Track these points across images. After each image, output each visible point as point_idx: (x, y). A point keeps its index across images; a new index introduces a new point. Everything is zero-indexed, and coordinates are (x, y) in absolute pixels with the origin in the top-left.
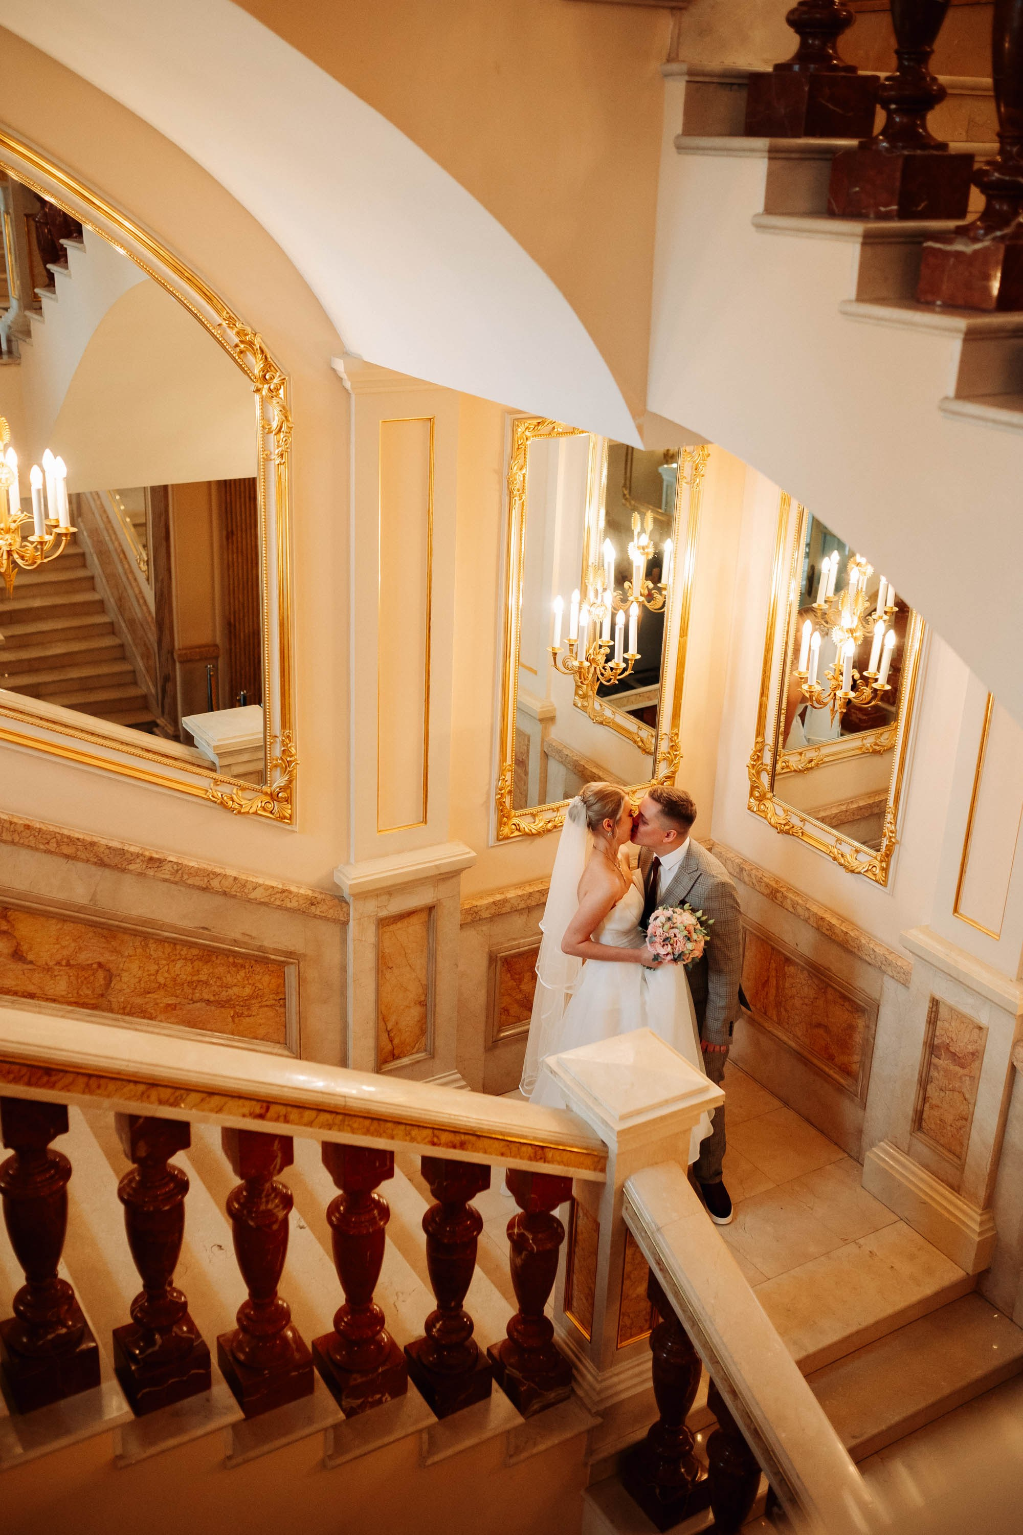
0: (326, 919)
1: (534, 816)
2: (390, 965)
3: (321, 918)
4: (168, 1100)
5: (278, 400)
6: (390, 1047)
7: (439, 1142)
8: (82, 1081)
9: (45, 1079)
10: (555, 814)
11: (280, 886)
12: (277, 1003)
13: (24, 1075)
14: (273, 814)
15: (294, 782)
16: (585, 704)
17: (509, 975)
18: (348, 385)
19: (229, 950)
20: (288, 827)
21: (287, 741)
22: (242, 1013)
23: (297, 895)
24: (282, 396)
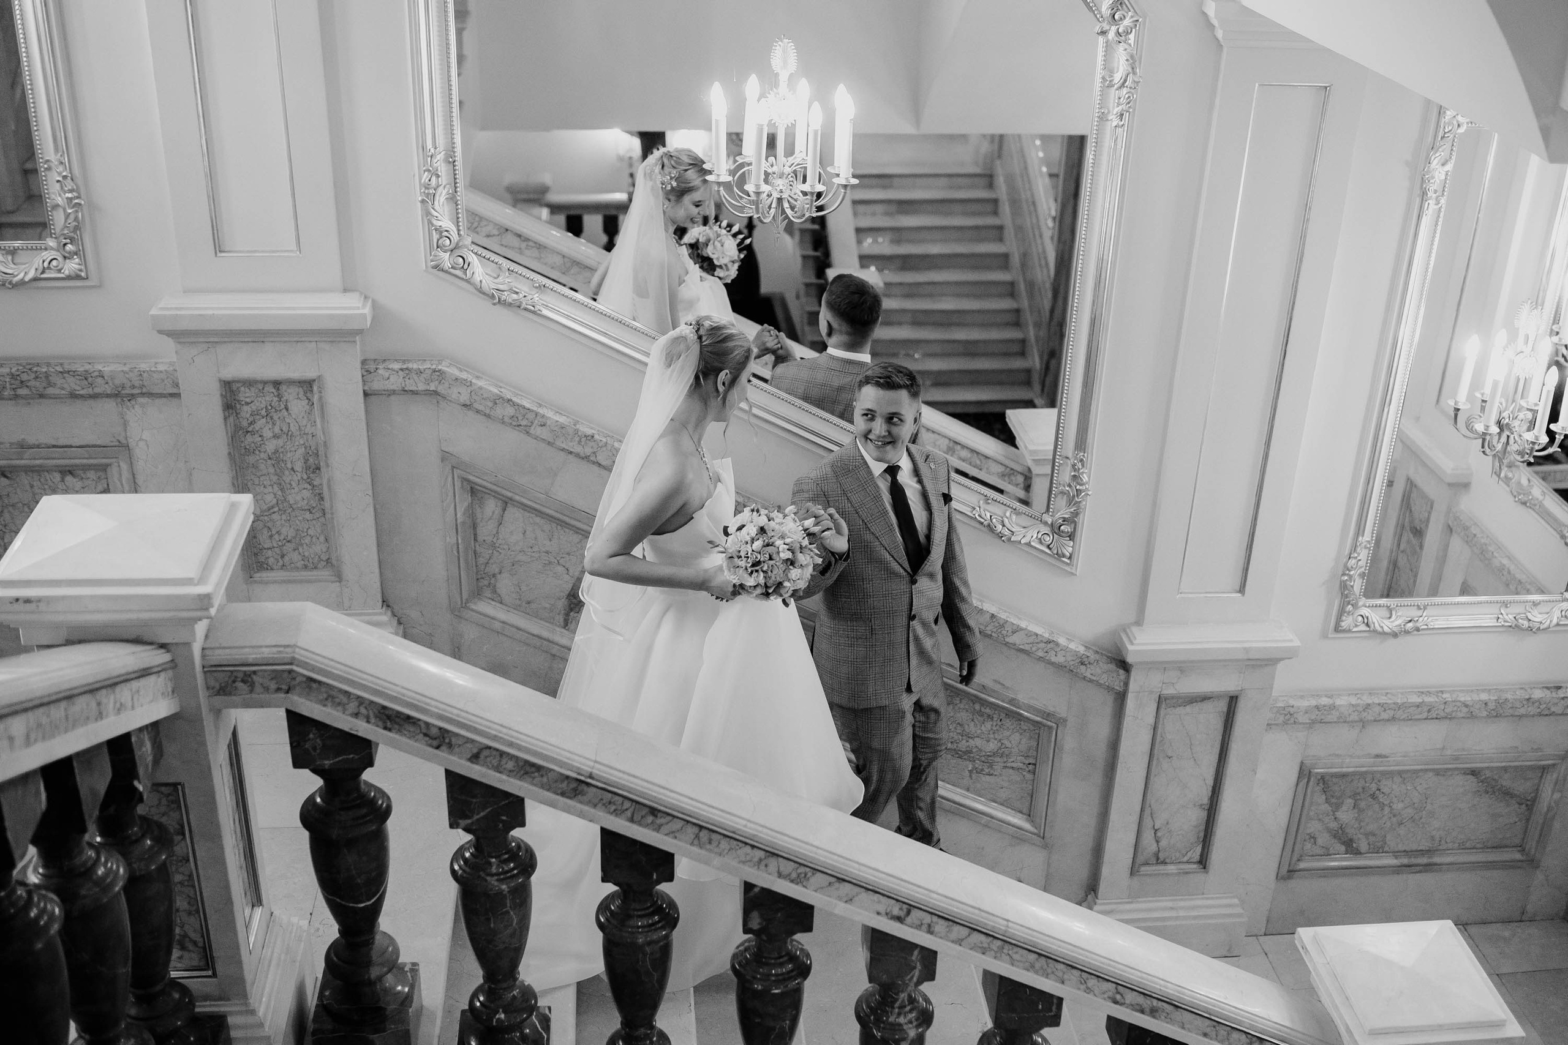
0: (1099, 685)
1: (1390, 610)
2: (1170, 755)
3: (1091, 681)
4: (790, 874)
5: (1126, 46)
6: (1154, 847)
7: (1122, 1001)
8: (691, 831)
9: (650, 819)
10: (1420, 613)
11: (1047, 635)
12: (1025, 767)
13: (627, 809)
14: (1050, 549)
15: (1081, 516)
16: (1510, 475)
17: (1324, 797)
18: (1220, 34)
19: (976, 696)
20: (1067, 568)
21: (1080, 465)
22: (982, 770)
23: (1066, 649)
24: (1131, 42)
